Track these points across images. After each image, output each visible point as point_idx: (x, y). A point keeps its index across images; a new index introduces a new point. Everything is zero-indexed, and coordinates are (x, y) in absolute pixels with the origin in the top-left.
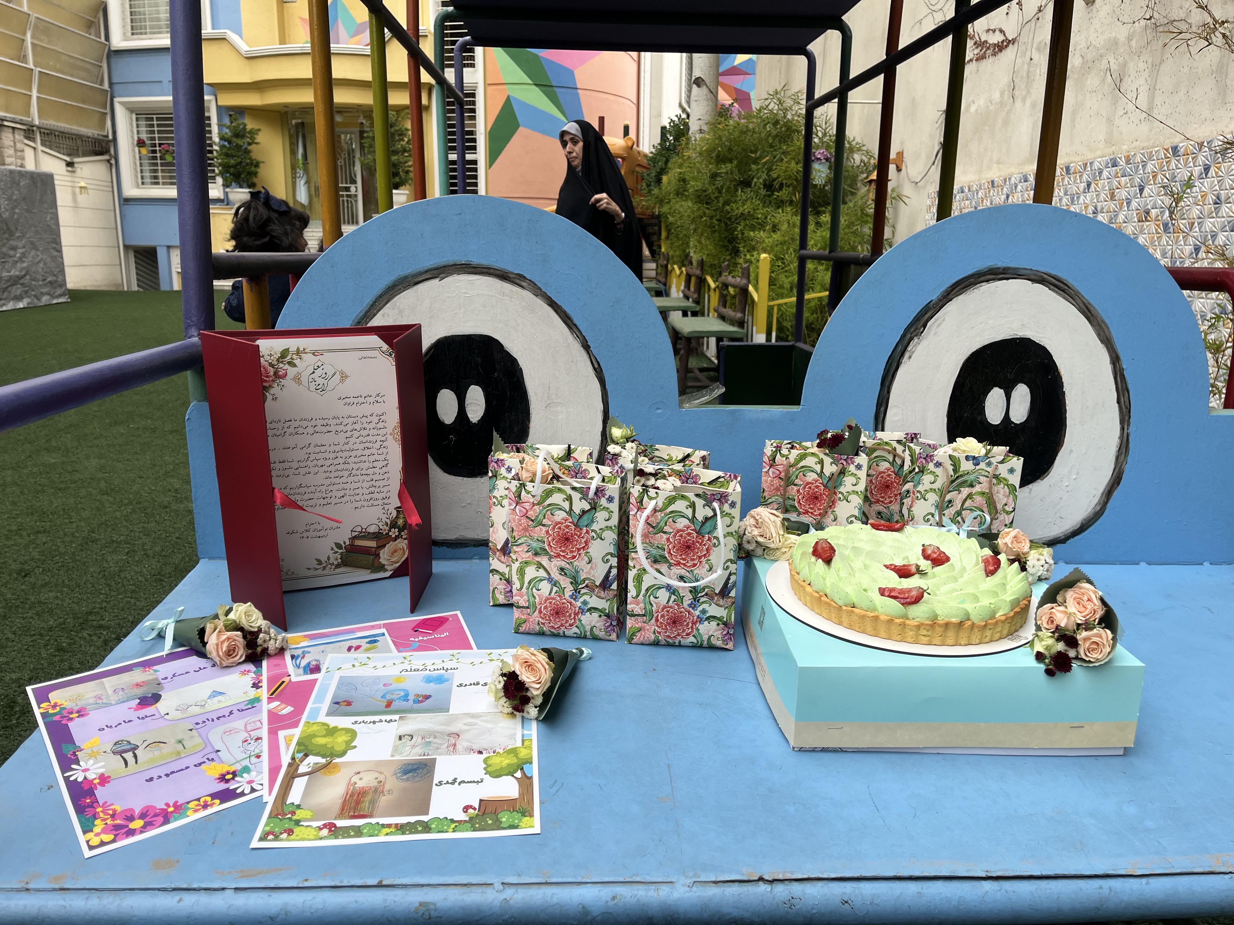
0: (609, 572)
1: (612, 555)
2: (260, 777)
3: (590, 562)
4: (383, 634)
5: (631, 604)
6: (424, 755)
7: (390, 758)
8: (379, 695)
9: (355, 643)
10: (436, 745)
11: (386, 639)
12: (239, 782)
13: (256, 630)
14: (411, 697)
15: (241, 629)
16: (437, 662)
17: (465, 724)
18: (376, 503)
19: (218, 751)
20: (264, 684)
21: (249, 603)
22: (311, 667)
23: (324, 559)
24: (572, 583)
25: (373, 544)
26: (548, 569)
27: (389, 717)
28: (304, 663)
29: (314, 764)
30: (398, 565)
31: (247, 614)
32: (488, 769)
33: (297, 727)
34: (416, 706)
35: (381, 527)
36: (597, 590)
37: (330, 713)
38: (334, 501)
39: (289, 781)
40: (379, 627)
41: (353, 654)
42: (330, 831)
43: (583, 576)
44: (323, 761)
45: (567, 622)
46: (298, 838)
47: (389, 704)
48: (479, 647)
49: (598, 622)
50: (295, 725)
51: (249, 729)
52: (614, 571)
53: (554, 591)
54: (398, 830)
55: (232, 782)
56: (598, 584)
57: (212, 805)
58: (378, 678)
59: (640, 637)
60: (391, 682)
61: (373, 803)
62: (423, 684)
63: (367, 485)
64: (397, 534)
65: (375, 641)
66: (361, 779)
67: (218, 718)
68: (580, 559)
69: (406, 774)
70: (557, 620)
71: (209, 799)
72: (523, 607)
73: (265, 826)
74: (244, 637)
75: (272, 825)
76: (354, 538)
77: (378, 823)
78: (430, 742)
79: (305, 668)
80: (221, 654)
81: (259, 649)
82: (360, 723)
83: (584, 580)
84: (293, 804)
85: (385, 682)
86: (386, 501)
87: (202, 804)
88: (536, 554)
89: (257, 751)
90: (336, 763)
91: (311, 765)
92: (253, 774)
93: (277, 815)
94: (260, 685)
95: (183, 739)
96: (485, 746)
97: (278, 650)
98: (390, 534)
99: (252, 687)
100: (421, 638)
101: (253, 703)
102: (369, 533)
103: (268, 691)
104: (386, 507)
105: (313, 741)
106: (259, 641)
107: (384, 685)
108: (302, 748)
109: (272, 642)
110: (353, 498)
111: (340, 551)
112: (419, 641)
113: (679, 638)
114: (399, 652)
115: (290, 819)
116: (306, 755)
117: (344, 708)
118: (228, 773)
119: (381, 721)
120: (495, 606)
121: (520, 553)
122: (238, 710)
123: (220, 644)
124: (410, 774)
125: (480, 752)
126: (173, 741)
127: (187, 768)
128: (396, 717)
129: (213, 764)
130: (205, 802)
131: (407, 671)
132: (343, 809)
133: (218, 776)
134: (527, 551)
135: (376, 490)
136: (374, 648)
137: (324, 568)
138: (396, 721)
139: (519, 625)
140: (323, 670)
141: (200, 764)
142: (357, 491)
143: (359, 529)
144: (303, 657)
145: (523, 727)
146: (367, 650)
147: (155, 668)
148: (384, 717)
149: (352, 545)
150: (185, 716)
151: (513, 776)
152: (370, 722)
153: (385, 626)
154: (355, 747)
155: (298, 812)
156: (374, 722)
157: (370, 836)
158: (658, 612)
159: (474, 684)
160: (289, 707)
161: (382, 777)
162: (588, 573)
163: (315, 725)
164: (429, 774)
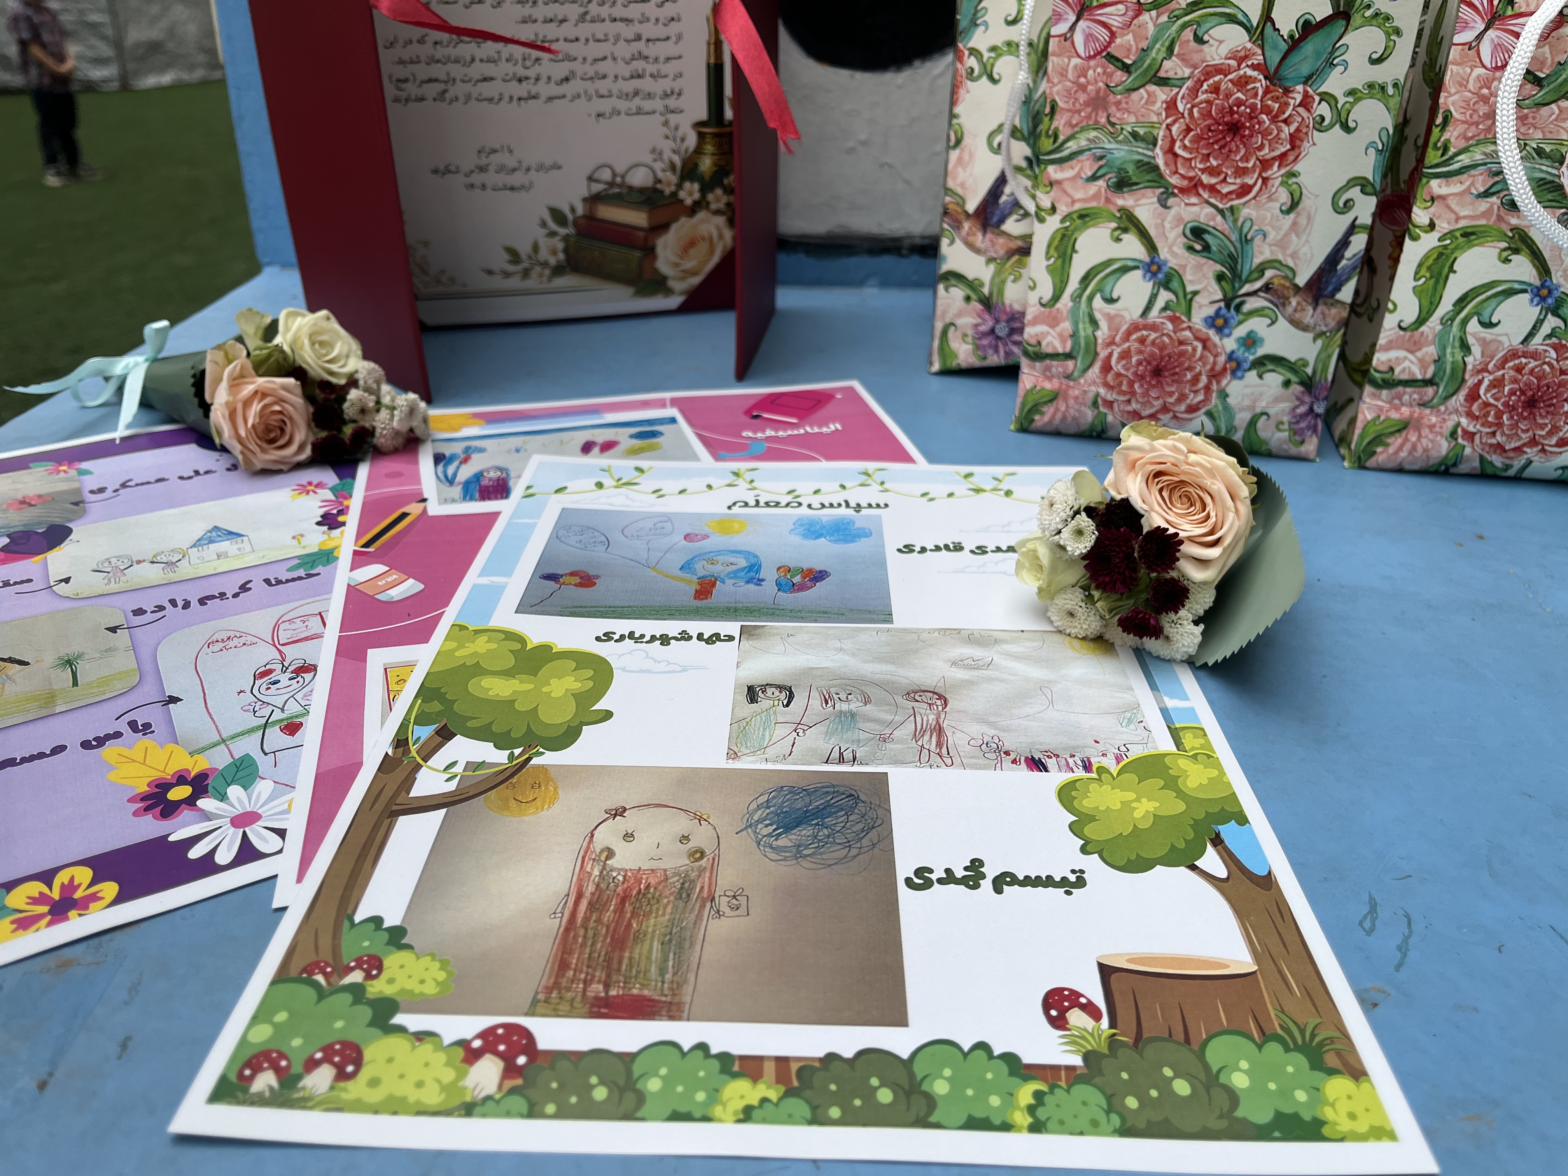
0: (1344, 243)
1: (1364, 185)
2: (280, 803)
3: (1294, 205)
4: (673, 420)
5: (1389, 347)
6: (841, 760)
7: (721, 762)
8: (674, 562)
9: (601, 436)
10: (877, 727)
11: (681, 432)
12: (207, 816)
13: (343, 382)
14: (769, 574)
15: (298, 372)
16: (825, 486)
17: (954, 663)
18: (647, 105)
19: (174, 700)
20: (352, 519)
21: (324, 313)
22: (485, 482)
23: (524, 249)
24: (1220, 278)
25: (637, 218)
26: (1152, 232)
27: (709, 627)
28: (466, 473)
29: (469, 766)
30: (696, 280)
31: (318, 341)
32: (1088, 831)
33: (426, 641)
34: (787, 598)
35: (660, 174)
36: (1294, 302)
37: (527, 606)
38: (544, 89)
39: (376, 827)
40: (662, 404)
41: (595, 460)
42: (511, 1070)
43: (1261, 252)
44: (500, 757)
45: (1182, 398)
46: (375, 1096)
47: (705, 589)
48: (932, 458)
49: (1277, 400)
50: (422, 634)
51: (284, 637)
52: (1359, 242)
53: (1160, 303)
54: (790, 1093)
55: (186, 814)
56: (1301, 280)
57: (83, 905)
58: (668, 518)
59: (1400, 448)
60: (706, 530)
61: (680, 946)
62: (796, 539)
63: (624, 50)
64: (697, 196)
65: (654, 434)
66: (628, 837)
67: (202, 601)
68: (1263, 198)
69: (788, 828)
70: (1153, 393)
71: (84, 875)
72: (1055, 356)
73: (255, 1019)
74: (309, 397)
75: (281, 1017)
76: (593, 200)
77: (702, 1047)
78: (853, 715)
79: (467, 485)
80: (243, 433)
81: (348, 430)
82: (622, 638)
83: (1261, 270)
84: (376, 921)
85: (688, 530)
86: (672, 102)
87: (56, 895)
88: (1122, 184)
89: (293, 708)
90: (543, 768)
91: (459, 769)
92: (263, 788)
93: (309, 970)
94: (341, 519)
95: (80, 656)
96: (1050, 741)
97: (400, 441)
98: (682, 194)
99: (318, 523)
100: (770, 433)
101: (313, 564)
102: (631, 188)
103: (359, 535)
104: (673, 119)
105: (473, 687)
106: (349, 409)
107: (687, 537)
108: (436, 706)
109: (384, 414)
110: (591, 87)
111: (563, 231)
112: (769, 439)
113: (1531, 452)
114: (717, 458)
115: (357, 991)
116: (445, 735)
117: (571, 592)
118: (181, 779)
119: (685, 636)
120: (947, 372)
121: (1067, 186)
122: (267, 581)
123: (240, 406)
124: (805, 831)
125: (1036, 764)
126: (50, 658)
127: (59, 749)
128: (732, 628)
129: (144, 742)
130: (69, 888)
131: (746, 504)
132: (563, 966)
133: (143, 788)
134: (1094, 178)
135: (651, 68)
136: (651, 448)
137: (526, 273)
138: (731, 638)
139: (1035, 408)
140: (517, 490)
141: (101, 741)
142: (602, 67)
143: (606, 175)
144: (466, 460)
145: (1153, 687)
146: (633, 453)
147: (85, 465)
148: (694, 627)
149: (590, 217)
150: (113, 587)
151: (1193, 868)
152: (653, 638)
153: (675, 402)
154: (608, 715)
155: (393, 961)
156: (665, 640)
157: (677, 1116)
158: (1485, 370)
159: (947, 547)
160: (411, 581)
161: (702, 837)
162: (1281, 244)
163: (484, 638)
164: (873, 834)
